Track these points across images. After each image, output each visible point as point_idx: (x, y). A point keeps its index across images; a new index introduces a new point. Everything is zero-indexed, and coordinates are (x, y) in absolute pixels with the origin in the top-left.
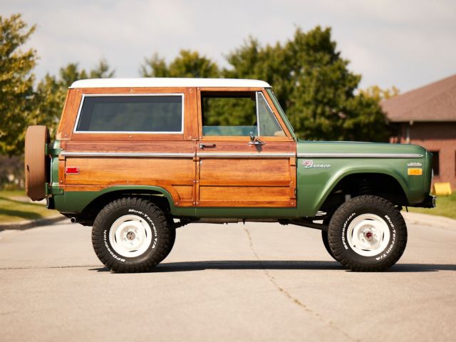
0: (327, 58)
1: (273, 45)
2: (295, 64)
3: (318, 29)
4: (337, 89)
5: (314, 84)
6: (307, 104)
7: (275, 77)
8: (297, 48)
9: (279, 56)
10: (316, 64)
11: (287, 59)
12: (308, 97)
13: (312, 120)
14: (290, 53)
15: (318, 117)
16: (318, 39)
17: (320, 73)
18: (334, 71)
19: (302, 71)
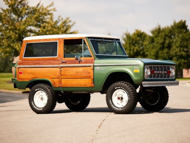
0: (185, 31)
1: (167, 27)
2: (173, 33)
3: (182, 21)
4: (188, 42)
5: (180, 40)
6: (177, 47)
7: (167, 38)
8: (174, 27)
9: (168, 31)
10: (181, 33)
11: (170, 31)
12: (178, 44)
13: (179, 53)
14: (172, 30)
15: (181, 52)
16: (181, 24)
17: (182, 36)
18: (187, 35)
19: (176, 36)
